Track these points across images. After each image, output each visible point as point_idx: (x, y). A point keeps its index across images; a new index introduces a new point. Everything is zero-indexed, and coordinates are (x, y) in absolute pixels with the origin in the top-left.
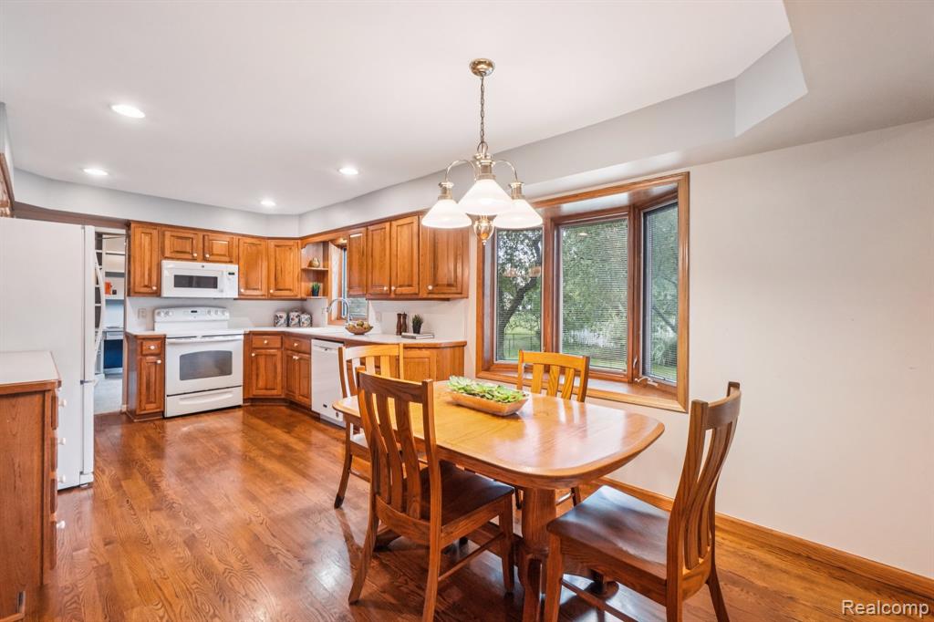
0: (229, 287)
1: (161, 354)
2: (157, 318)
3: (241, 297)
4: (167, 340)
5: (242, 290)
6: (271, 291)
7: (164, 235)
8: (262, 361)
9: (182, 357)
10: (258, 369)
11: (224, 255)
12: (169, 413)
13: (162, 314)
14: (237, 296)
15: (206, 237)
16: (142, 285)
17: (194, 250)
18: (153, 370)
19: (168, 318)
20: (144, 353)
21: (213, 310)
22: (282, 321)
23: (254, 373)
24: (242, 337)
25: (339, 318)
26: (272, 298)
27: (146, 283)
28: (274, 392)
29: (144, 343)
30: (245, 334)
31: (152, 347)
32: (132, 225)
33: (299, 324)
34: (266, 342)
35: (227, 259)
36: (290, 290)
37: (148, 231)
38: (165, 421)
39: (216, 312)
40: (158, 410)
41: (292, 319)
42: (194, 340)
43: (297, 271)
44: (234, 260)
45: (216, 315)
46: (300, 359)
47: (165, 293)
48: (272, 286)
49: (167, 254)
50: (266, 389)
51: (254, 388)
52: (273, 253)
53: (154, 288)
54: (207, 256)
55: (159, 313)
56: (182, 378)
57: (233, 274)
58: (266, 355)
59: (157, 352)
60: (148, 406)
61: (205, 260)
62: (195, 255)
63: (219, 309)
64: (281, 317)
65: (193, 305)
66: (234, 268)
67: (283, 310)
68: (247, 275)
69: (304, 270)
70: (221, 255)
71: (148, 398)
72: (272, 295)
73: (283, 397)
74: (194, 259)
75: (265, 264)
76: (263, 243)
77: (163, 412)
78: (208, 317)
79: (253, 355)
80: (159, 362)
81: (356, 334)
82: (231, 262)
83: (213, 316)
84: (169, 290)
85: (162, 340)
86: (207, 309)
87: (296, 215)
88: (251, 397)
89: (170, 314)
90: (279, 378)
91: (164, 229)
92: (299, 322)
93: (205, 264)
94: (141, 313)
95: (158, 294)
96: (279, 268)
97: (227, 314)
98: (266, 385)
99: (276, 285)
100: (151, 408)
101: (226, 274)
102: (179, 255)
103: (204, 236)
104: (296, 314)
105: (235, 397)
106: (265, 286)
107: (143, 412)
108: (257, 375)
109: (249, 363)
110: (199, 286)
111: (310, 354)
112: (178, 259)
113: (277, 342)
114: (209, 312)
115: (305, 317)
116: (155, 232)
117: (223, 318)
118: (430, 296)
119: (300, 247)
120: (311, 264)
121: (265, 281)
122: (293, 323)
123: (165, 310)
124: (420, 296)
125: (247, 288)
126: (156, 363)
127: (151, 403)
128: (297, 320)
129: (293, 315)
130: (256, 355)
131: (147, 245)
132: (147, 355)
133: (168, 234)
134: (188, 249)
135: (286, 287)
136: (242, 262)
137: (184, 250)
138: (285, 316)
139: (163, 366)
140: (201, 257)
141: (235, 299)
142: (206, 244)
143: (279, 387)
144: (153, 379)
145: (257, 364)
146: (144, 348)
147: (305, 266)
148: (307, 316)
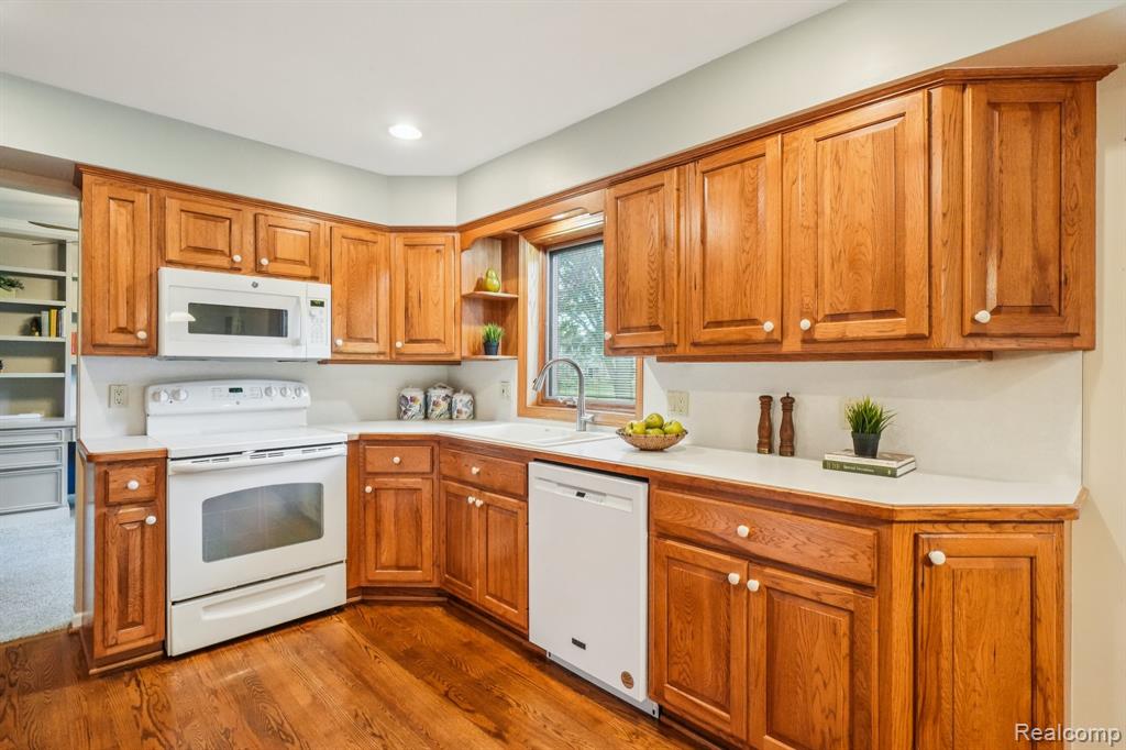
0: (312, 334)
1: (156, 500)
2: (152, 407)
3: (339, 358)
4: (171, 465)
5: (340, 342)
6: (399, 344)
7: (163, 207)
8: (388, 503)
9: (208, 505)
10: (378, 521)
11: (302, 263)
12: (177, 646)
13: (164, 397)
14: (328, 356)
15: (261, 218)
16: (113, 327)
17: (234, 250)
18: (136, 540)
19: (176, 407)
20: (113, 498)
21: (276, 386)
22: (416, 408)
23: (370, 530)
24: (343, 449)
25: (544, 401)
26: (398, 359)
27: (123, 324)
28: (417, 575)
29: (114, 475)
30: (348, 443)
31: (134, 485)
32: (87, 179)
33: (450, 414)
34: (397, 460)
35: (307, 272)
36: (437, 341)
37: (126, 194)
38: (167, 668)
39: (283, 392)
40: (151, 640)
41: (436, 404)
42: (234, 461)
43: (454, 299)
44: (321, 274)
45: (283, 397)
46: (487, 506)
47: (168, 347)
48: (400, 332)
49: (172, 254)
50: (399, 568)
51: (371, 564)
52: (400, 262)
53: (142, 335)
54: (265, 261)
55: (156, 396)
56: (211, 554)
57: (322, 304)
58: (398, 489)
59: (146, 494)
60: (125, 634)
61: (259, 270)
62: (237, 258)
63: (288, 384)
64: (413, 399)
65: (232, 376)
66: (322, 291)
67: (415, 386)
68: (348, 309)
69: (466, 298)
70: (295, 262)
71: (123, 613)
72: (399, 354)
73: (435, 584)
74: (235, 269)
75: (384, 284)
76: (380, 238)
77: (163, 645)
78: (266, 403)
79: (369, 489)
80: (151, 520)
81: (644, 449)
82: (315, 278)
83: (276, 400)
84: (177, 337)
85: (157, 464)
86: (263, 384)
87: (450, 177)
88: (364, 584)
89: (183, 395)
90: (427, 543)
91: (163, 192)
92: (450, 408)
93: (257, 279)
94: (116, 395)
95: (150, 348)
96: (413, 294)
97: (305, 394)
98: (398, 560)
99: (407, 332)
100: (132, 638)
101: (306, 305)
102: (200, 256)
103: (255, 216)
104: (443, 393)
105: (330, 589)
106: (384, 331)
107: (110, 652)
108: (378, 536)
109: (361, 508)
110: (245, 330)
111: (524, 497)
112: (198, 267)
113: (421, 460)
114: (268, 391)
115: (461, 400)
116: (142, 200)
117: (297, 402)
118: (972, 345)
119: (458, 247)
120: (481, 285)
121: (384, 321)
122: (438, 412)
123: (171, 388)
124: (935, 345)
125: (349, 337)
126: (143, 523)
127: (134, 624)
128: (444, 405)
129: (437, 394)
130: (375, 490)
131: (122, 229)
132: (120, 504)
133: (173, 205)
134: (222, 245)
135: (430, 338)
136: (337, 279)
137: (210, 246)
138: (420, 396)
139: (161, 529)
140: (252, 265)
141: (323, 362)
142: (262, 234)
143: (427, 563)
144: (135, 565)
145: (377, 508)
146: (112, 486)
147: (468, 289)
148: (467, 398)
